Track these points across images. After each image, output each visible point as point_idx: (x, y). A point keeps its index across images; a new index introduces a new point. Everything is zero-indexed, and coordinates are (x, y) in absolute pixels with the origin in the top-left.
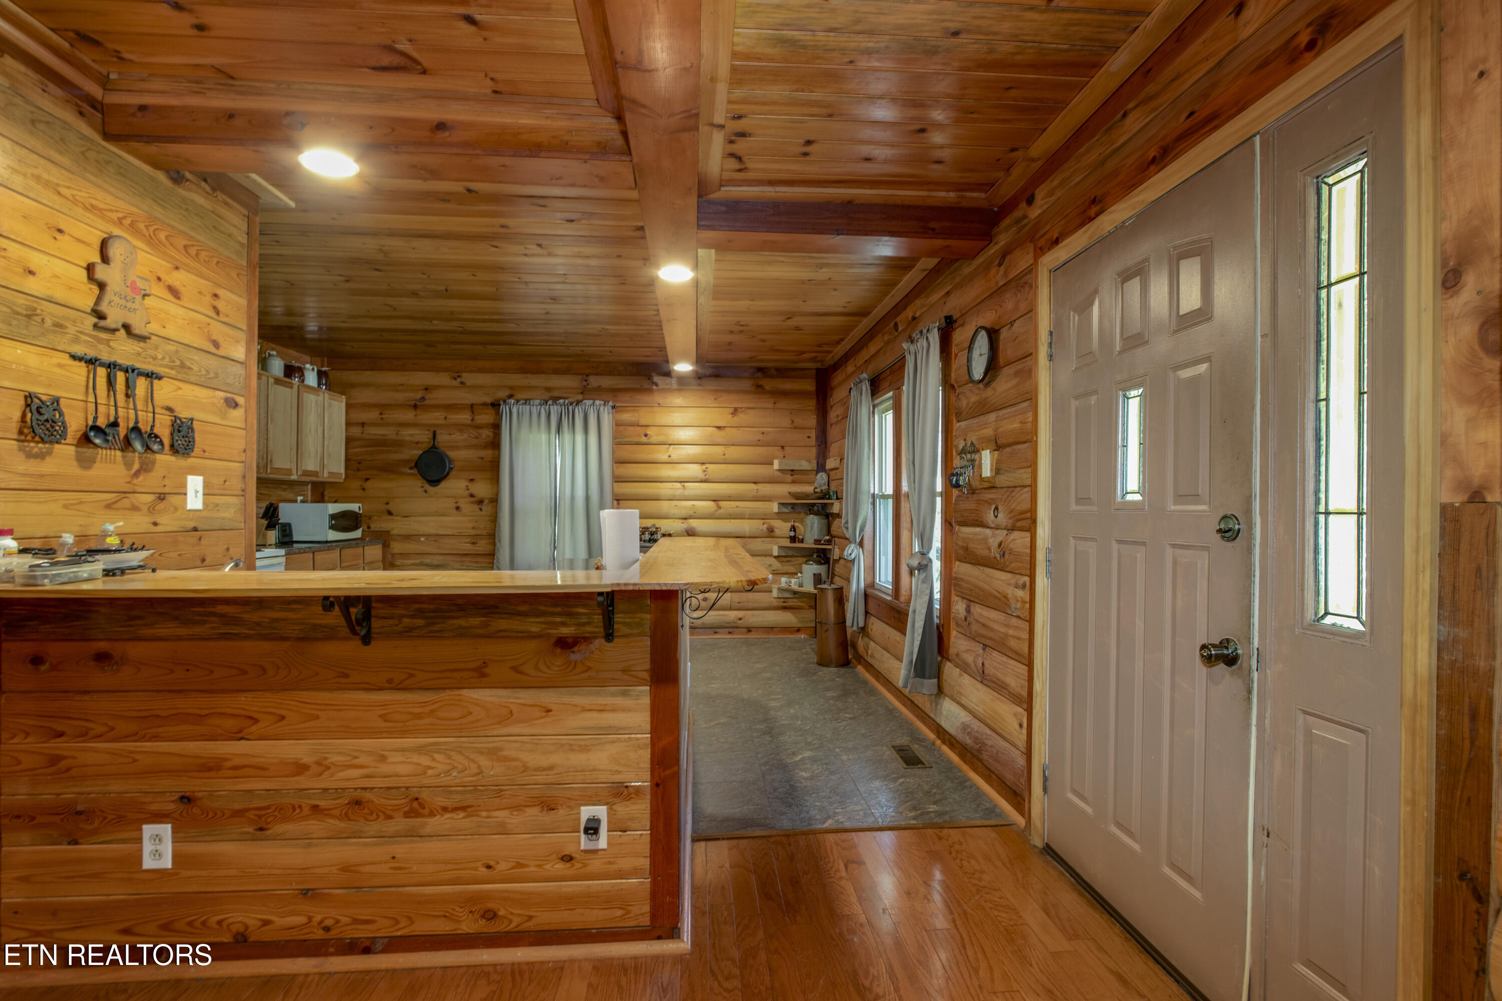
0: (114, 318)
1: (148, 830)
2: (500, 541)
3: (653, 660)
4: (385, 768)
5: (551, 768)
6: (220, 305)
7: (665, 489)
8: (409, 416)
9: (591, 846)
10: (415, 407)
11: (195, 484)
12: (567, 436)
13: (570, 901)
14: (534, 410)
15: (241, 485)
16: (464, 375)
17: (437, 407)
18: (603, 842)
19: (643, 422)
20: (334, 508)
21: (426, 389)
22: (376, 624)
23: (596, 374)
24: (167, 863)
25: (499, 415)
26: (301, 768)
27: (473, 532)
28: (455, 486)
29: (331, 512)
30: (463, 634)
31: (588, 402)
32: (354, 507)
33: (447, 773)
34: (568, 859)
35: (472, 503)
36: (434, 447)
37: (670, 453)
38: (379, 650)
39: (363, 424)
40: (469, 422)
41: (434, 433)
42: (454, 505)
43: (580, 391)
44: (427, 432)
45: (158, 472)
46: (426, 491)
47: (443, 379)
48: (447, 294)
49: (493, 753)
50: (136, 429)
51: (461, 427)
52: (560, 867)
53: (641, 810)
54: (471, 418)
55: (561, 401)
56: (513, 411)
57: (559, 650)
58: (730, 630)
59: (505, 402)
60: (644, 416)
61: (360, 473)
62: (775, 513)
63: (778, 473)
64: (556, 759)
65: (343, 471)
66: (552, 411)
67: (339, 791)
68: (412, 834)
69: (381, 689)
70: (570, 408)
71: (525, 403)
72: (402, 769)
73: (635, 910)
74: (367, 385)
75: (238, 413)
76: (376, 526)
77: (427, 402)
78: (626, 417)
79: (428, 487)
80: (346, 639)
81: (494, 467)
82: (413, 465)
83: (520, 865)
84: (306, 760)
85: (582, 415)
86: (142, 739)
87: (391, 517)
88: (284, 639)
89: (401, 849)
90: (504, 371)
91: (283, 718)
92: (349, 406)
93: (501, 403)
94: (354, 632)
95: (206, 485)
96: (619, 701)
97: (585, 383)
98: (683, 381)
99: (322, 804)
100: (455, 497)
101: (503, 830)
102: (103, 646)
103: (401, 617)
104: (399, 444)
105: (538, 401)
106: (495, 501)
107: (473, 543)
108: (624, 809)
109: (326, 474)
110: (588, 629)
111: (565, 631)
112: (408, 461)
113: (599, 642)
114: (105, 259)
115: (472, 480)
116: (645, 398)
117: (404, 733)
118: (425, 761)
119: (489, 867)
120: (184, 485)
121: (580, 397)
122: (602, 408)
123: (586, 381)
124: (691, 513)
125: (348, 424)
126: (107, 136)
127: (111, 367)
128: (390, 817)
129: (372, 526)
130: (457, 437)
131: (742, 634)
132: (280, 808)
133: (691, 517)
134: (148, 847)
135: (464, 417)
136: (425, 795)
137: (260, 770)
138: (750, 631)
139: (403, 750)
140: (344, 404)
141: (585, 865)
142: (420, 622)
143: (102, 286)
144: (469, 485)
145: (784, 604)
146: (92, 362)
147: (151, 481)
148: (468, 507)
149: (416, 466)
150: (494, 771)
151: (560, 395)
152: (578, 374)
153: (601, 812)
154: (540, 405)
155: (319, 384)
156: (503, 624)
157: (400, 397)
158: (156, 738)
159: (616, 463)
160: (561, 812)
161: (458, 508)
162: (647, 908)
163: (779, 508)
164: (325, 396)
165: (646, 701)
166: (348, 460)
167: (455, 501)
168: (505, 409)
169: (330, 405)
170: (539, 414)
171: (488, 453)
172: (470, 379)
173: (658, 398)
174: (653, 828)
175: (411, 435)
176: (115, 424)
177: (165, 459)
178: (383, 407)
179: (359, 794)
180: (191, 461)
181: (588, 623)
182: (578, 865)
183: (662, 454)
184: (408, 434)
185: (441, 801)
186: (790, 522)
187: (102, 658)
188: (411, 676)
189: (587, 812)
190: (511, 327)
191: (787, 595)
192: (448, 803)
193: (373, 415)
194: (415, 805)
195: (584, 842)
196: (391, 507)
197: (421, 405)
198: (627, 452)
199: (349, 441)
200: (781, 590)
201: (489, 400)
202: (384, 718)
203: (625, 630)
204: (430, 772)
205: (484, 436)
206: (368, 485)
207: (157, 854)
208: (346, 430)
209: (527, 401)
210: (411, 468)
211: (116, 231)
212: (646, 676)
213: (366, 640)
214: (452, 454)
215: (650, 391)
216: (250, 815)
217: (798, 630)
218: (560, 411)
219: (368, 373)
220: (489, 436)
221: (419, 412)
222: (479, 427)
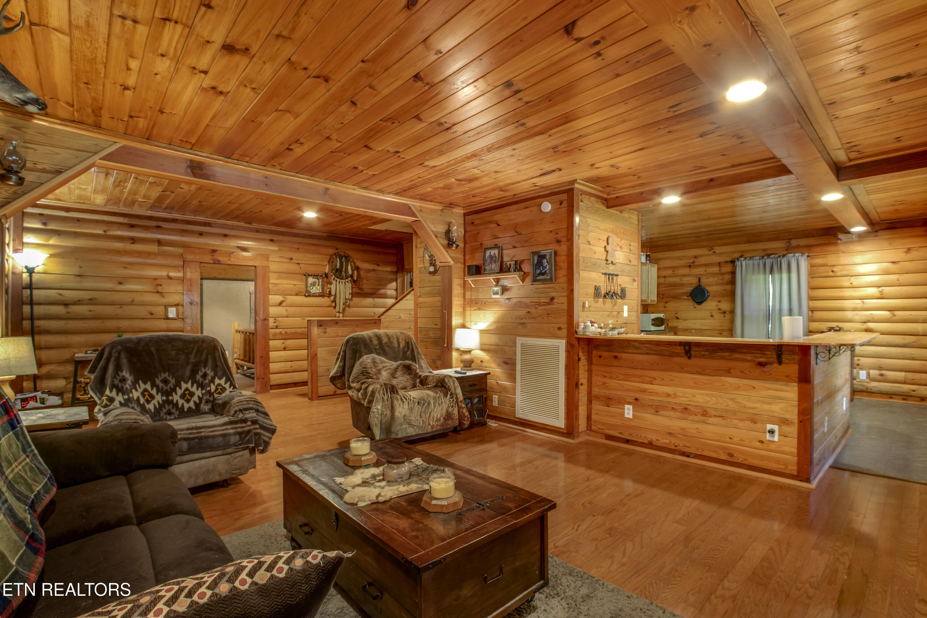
0: (610, 260)
1: (626, 406)
2: (735, 333)
3: (799, 374)
4: (694, 399)
5: (755, 408)
6: (631, 248)
7: (848, 304)
8: (686, 271)
9: (771, 439)
10: (690, 266)
11: (626, 308)
12: (777, 276)
13: (762, 458)
14: (756, 262)
15: (636, 308)
16: (715, 248)
17: (701, 266)
18: (776, 438)
19: (830, 263)
20: (653, 316)
21: (695, 257)
22: (692, 353)
23: (796, 238)
24: (631, 416)
25: (735, 267)
26: (669, 395)
27: (721, 328)
28: (710, 305)
29: (652, 318)
30: (722, 358)
31: (791, 255)
32: (661, 315)
33: (716, 404)
34: (762, 442)
35: (721, 313)
36: (699, 285)
37: (851, 281)
38: (694, 361)
39: (665, 277)
40: (718, 272)
41: (699, 279)
42: (710, 314)
43: (785, 249)
44: (695, 279)
45: (618, 305)
46: (695, 308)
47: (704, 251)
48: (709, 219)
49: (733, 400)
50: (614, 292)
51: (713, 275)
52: (758, 444)
53: (793, 430)
54: (719, 269)
55: (773, 256)
56: (743, 265)
57: (759, 367)
58: (904, 397)
59: (738, 259)
60: (831, 259)
61: (664, 300)
64: (758, 405)
65: (656, 299)
66: (767, 262)
67: (680, 404)
68: (704, 422)
69: (694, 374)
70: (779, 259)
71: (750, 259)
72: (700, 400)
73: (790, 467)
74: (667, 258)
75: (636, 283)
76: (670, 325)
77: (696, 264)
78: (818, 261)
79: (696, 305)
80: (683, 357)
81: (732, 295)
82: (689, 295)
83: (742, 440)
84: (670, 393)
85: (786, 263)
86: (625, 381)
87: (678, 320)
88: (665, 355)
89: (700, 426)
90: (738, 243)
91: (663, 379)
92: (659, 269)
93: (736, 260)
94: (687, 355)
95: (628, 309)
96: (784, 387)
97: (789, 244)
98: (861, 237)
99: (675, 407)
100: (710, 310)
101: (736, 427)
102: (616, 354)
103: (701, 351)
104: (682, 285)
105: (758, 257)
106: (733, 312)
107: (720, 334)
108: (785, 428)
109: (649, 301)
110: (771, 360)
111: (761, 360)
112: (686, 293)
113: (776, 365)
114: (608, 244)
115: (719, 301)
116: (832, 248)
117: (701, 389)
118: (708, 399)
119: (731, 438)
120: (623, 309)
121: (785, 252)
122: (800, 258)
124: (869, 318)
125: (658, 277)
126: (608, 207)
127: (609, 274)
128: (696, 415)
129: (669, 324)
130: (712, 280)
132: (662, 406)
133: (869, 322)
134: (626, 411)
135: (716, 269)
136: (708, 410)
137: (657, 394)
139: (701, 394)
140: (656, 269)
141: (769, 446)
142: (707, 353)
143: (607, 252)
144: (718, 304)
146: (605, 274)
147: (616, 308)
148: (717, 315)
149: (690, 295)
150: (733, 406)
151: (773, 252)
152: (784, 240)
153: (776, 428)
154: (760, 259)
155: (646, 260)
156: (737, 356)
157: (682, 262)
158: (628, 381)
159: (811, 289)
160: (759, 425)
161: (712, 316)
162: (795, 468)
164: (649, 266)
165: (796, 389)
166: (658, 294)
167: (710, 312)
168: (738, 263)
169: (651, 270)
170: (759, 265)
171: (729, 287)
172: (718, 250)
173: (841, 247)
174: (799, 438)
175: (688, 280)
176: (610, 292)
177: (619, 301)
178: (674, 268)
179: (687, 406)
180: (625, 301)
181: (771, 358)
182: (765, 445)
183: (846, 282)
184: (686, 280)
185: (713, 413)
187: (616, 357)
188: (704, 370)
189: (769, 427)
190: (742, 225)
192: (716, 414)
193: (669, 272)
194: (705, 412)
195: (768, 437)
196: (678, 315)
197: (693, 265)
198: (818, 282)
199: (659, 285)
201: (729, 259)
202: (695, 383)
203: (787, 361)
204: (710, 403)
205: (726, 278)
206: (667, 305)
207: (629, 414)
208: (658, 280)
209: (751, 258)
210: (688, 296)
211: (610, 234)
212: (796, 379)
213: (689, 358)
214: (709, 289)
215: (836, 244)
216: (654, 407)
218: (772, 262)
219: (667, 253)
220: (729, 278)
221: (691, 269)
222: (724, 274)
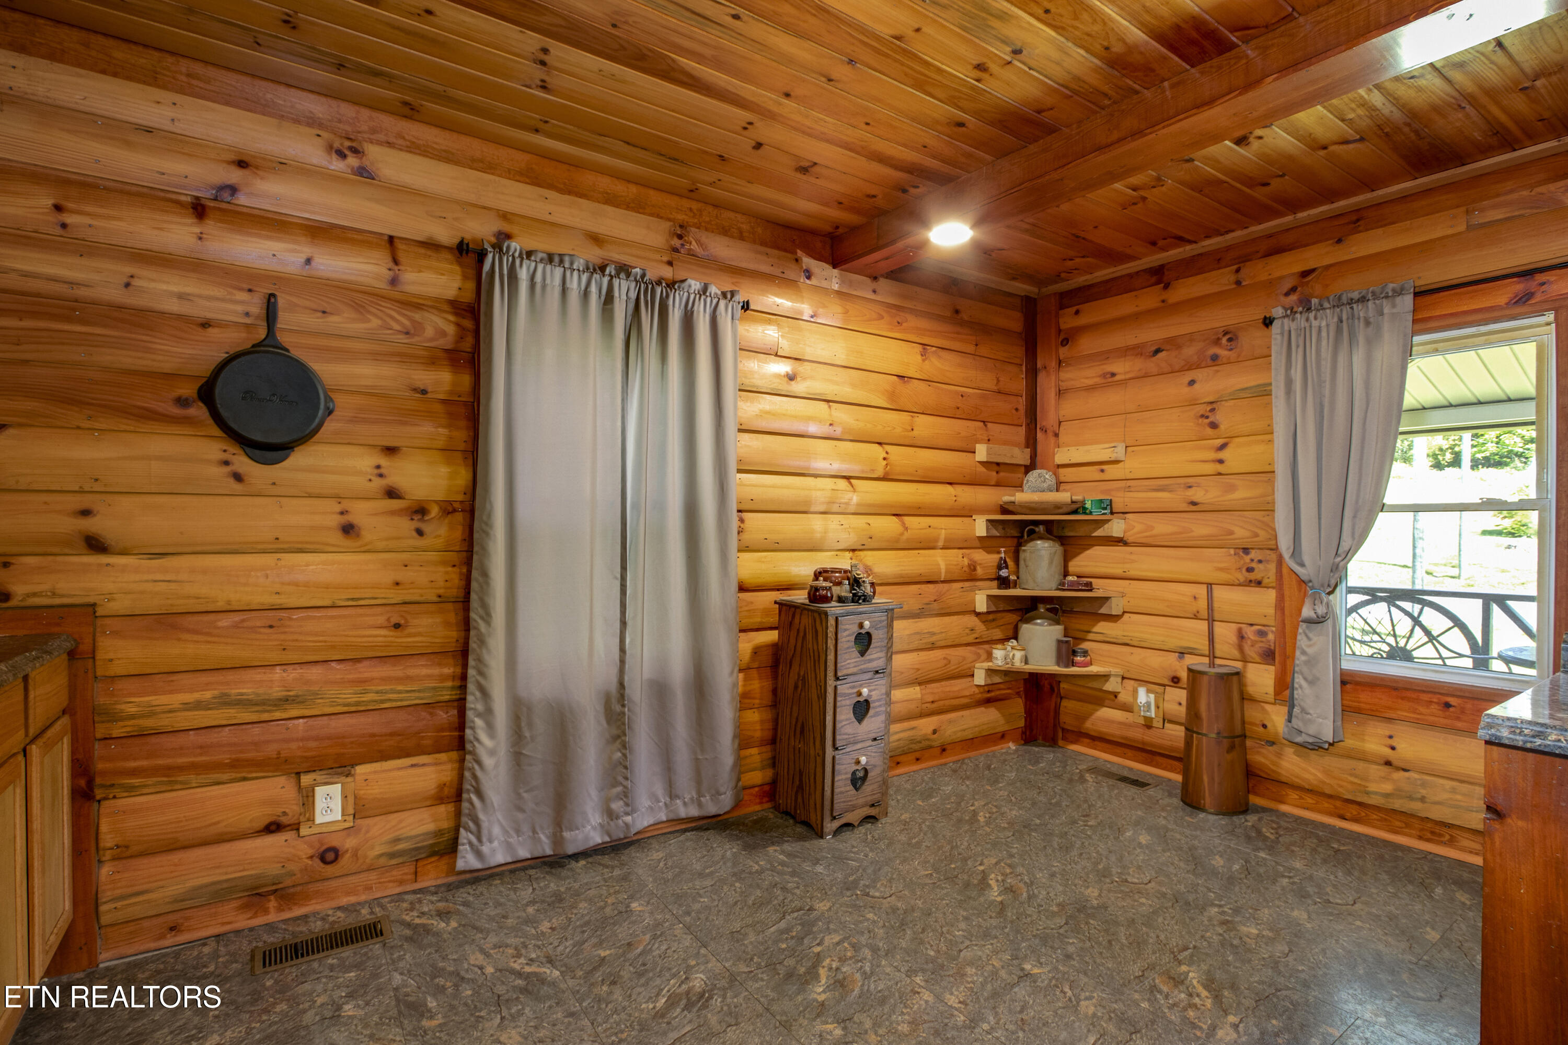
8: (175, 234)
10: (199, 210)
16: (371, 150)
17: (275, 225)
21: (241, 163)
23: (700, 228)
25: (480, 281)
27: (396, 596)
28: (337, 462)
31: (693, 286)
35: (393, 513)
36: (268, 341)
40: (382, 285)
41: (271, 302)
42: (335, 520)
43: (665, 259)
44: (243, 296)
46: (238, 477)
47: (297, 147)
51: (356, 294)
54: (388, 275)
56: (520, 276)
58: (917, 755)
62: (981, 538)
63: (983, 469)
66: (614, 291)
70: (659, 290)
77: (242, 202)
79: (242, 462)
82: (189, 390)
85: (679, 314)
87: (104, 559)
90: (488, 167)
93: (488, 247)
97: (676, 242)
98: (849, 278)
100: (338, 498)
104: (130, 321)
105: (577, 260)
107: (397, 626)
112: (173, 378)
115: (389, 448)
121: (671, 271)
122: (722, 303)
123: (680, 237)
124: (864, 538)
130: (345, 323)
131: (934, 758)
135: (369, 269)
138: (944, 750)
144: (383, 461)
145: (989, 695)
148: (379, 526)
149: (203, 396)
152: (661, 218)
154: (584, 270)
157: (141, 165)
161: (348, 529)
163: (988, 529)
167: (338, 508)
168: (497, 268)
170: (586, 294)
171: (439, 380)
172: (389, 165)
175: (183, 296)
184: (170, 292)
186: (999, 552)
191: (997, 679)
196: (100, 523)
197: (215, 208)
200: (990, 672)
201: (449, 235)
205: (429, 332)
210: (186, 402)
214: (328, 369)
215: (795, 287)
217: (1003, 736)
218: (633, 295)
220: (443, 334)
221: (210, 227)
222: (413, 304)
